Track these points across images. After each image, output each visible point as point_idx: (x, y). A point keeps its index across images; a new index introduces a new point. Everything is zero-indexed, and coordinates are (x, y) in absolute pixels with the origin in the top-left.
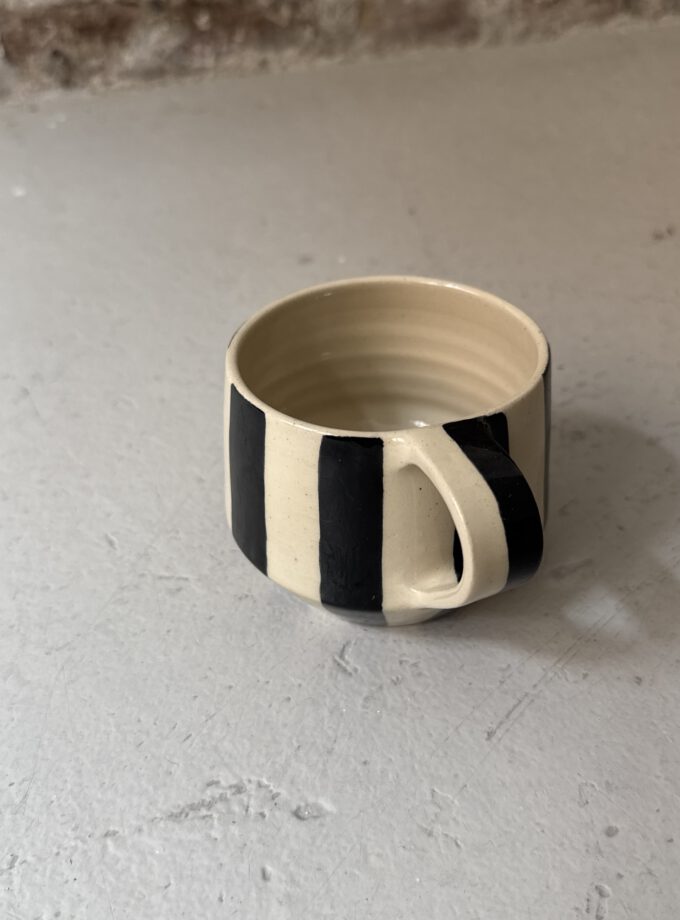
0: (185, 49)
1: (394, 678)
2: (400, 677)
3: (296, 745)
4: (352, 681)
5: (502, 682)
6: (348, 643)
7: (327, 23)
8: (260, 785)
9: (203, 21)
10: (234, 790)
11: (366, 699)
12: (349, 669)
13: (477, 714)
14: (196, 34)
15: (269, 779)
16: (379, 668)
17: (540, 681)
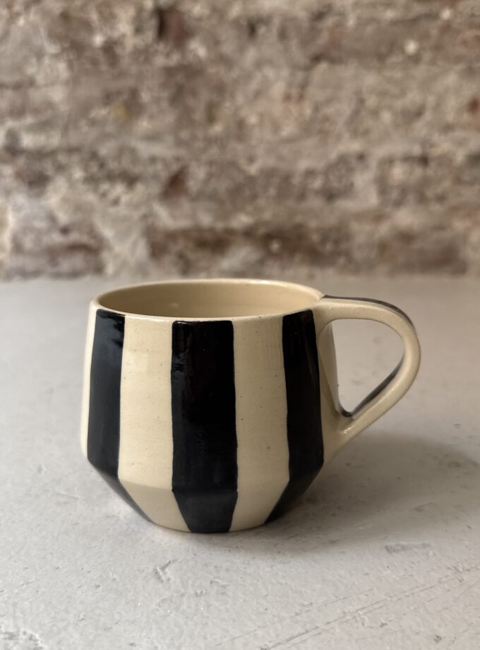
0: (262, 262)
1: (199, 592)
2: (204, 592)
3: (81, 617)
4: (161, 586)
5: (297, 614)
6: (175, 561)
7: (358, 255)
8: (31, 638)
9: (275, 246)
10: (7, 636)
11: (163, 601)
12: (164, 578)
13: (260, 632)
14: (270, 254)
15: (41, 635)
16: (190, 582)
17: (335, 620)
